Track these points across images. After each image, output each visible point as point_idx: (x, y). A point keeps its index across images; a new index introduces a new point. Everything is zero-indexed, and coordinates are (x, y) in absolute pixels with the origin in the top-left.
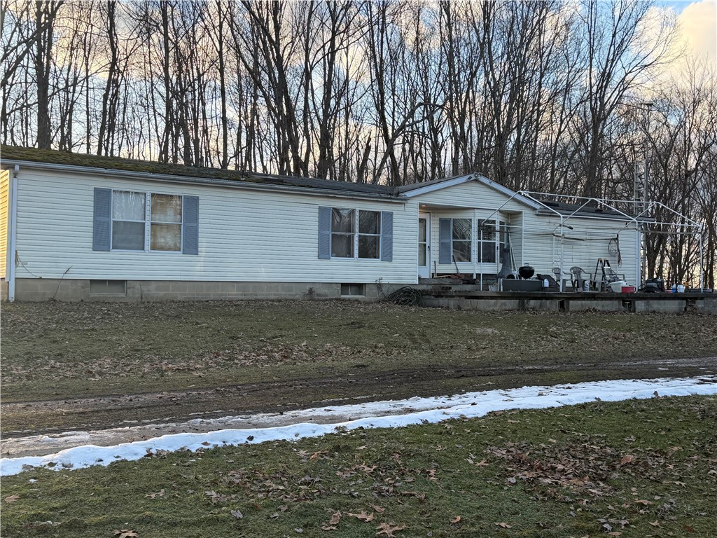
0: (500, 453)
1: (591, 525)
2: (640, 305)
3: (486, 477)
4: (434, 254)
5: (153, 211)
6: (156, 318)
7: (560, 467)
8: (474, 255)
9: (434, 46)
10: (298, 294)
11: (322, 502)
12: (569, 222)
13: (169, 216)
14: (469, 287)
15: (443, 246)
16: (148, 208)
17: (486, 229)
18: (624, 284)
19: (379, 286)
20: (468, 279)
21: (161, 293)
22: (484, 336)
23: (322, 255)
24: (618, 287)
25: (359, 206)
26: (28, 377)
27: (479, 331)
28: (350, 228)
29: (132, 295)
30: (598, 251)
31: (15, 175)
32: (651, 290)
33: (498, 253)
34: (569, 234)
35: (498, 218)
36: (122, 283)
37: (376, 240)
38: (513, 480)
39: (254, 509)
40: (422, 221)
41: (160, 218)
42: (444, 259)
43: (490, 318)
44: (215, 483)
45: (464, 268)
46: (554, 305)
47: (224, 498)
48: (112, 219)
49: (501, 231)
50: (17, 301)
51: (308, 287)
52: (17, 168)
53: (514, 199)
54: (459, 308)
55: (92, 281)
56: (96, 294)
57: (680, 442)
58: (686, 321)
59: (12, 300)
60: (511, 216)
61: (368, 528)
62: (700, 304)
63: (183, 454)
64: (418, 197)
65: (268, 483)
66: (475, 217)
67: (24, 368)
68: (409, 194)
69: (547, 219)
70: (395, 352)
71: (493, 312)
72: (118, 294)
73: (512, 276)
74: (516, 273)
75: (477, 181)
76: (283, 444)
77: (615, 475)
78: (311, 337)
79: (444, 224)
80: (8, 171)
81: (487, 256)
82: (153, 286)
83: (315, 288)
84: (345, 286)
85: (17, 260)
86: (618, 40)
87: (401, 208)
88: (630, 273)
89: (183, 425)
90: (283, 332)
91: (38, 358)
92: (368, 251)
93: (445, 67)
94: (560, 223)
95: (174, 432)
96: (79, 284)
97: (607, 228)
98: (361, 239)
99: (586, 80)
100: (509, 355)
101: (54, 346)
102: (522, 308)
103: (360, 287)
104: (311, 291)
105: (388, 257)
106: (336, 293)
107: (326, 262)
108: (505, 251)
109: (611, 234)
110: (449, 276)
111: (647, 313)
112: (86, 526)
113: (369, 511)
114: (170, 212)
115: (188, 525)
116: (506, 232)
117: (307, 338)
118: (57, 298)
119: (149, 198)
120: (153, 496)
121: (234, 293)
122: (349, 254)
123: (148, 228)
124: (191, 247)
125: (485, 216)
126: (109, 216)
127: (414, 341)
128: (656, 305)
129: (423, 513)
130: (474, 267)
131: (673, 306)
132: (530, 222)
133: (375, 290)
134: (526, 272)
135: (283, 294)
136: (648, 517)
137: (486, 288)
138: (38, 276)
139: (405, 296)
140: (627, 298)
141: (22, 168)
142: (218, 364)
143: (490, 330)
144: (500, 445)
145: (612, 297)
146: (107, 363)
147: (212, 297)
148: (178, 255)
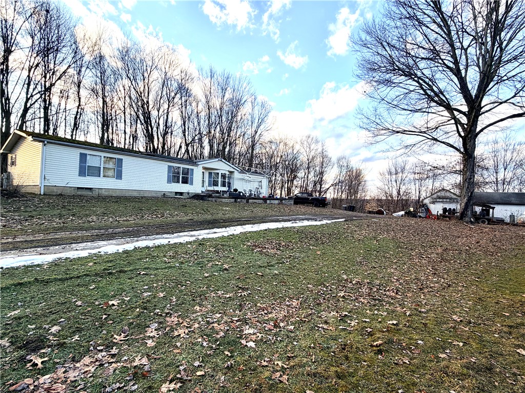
0: (249, 244)
1: (281, 261)
2: (268, 201)
3: (248, 250)
4: (206, 183)
5: (104, 163)
6: (108, 202)
7: (267, 247)
8: (220, 184)
9: (203, 115)
10: (160, 195)
11: (204, 260)
12: (250, 176)
13: (111, 165)
14: (218, 195)
15: (209, 181)
16: (102, 162)
17: (224, 176)
18: (263, 195)
19: (188, 193)
20: (217, 192)
21: (106, 193)
22: (226, 210)
23: (169, 181)
24: (261, 196)
25: (182, 166)
26: (64, 223)
27: (224, 208)
28: (178, 173)
29: (95, 194)
30: (256, 185)
31: (45, 145)
32: (271, 197)
33: (227, 184)
34: (250, 179)
35: (227, 173)
36: (90, 189)
37: (187, 178)
38: (256, 251)
39: (182, 263)
40: (203, 173)
41: (107, 166)
42: (210, 185)
43: (227, 205)
44: (165, 256)
45: (216, 188)
46: (245, 201)
47: (170, 261)
48: (87, 165)
49: (228, 177)
50: (44, 194)
51: (163, 193)
52: (46, 142)
53: (233, 168)
54: (216, 201)
55: (78, 188)
56: (79, 193)
57: (294, 239)
58: (281, 206)
59: (42, 194)
60: (231, 172)
61: (220, 266)
62: (283, 201)
63: (148, 248)
64: (202, 164)
65: (182, 255)
66: (220, 172)
67: (59, 220)
68: (199, 163)
69: (242, 174)
70: (200, 215)
71: (227, 203)
72: (89, 193)
73: (231, 191)
74: (232, 191)
75: (221, 160)
76: (181, 243)
77: (281, 248)
78: (169, 210)
79: (210, 174)
80: (41, 143)
81: (224, 185)
82: (104, 190)
83: (166, 193)
84: (176, 193)
85: (45, 178)
86: (260, 121)
87: (196, 167)
88: (265, 192)
89: (140, 238)
90: (159, 208)
91: (64, 216)
92: (185, 181)
93: (207, 122)
94: (246, 176)
95: (137, 241)
96: (73, 189)
97: (259, 178)
98: (182, 177)
99: (250, 132)
100: (236, 216)
101: (69, 211)
102: (236, 201)
103: (181, 194)
104: (164, 194)
105: (192, 184)
106: (173, 195)
107: (170, 184)
108: (229, 183)
109: (260, 180)
110: (211, 191)
111: (270, 204)
112: (126, 271)
113: (219, 262)
114: (111, 163)
115: (162, 269)
116: (229, 178)
117: (168, 210)
118: (63, 194)
119: (102, 158)
120: (145, 261)
121: (136, 194)
122: (178, 182)
123: (102, 169)
124: (119, 176)
125: (223, 172)
126: (86, 163)
127: (205, 212)
128: (272, 202)
129: (234, 261)
130: (220, 188)
131: (277, 202)
132: (237, 175)
133: (187, 195)
134: (236, 190)
135: (154, 195)
136: (294, 259)
137: (223, 195)
138: (55, 185)
139: (197, 197)
140: (265, 199)
141: (48, 142)
142: (138, 219)
143: (227, 208)
144: (248, 241)
145: (261, 199)
146: (95, 218)
147: (127, 195)
148: (114, 180)
